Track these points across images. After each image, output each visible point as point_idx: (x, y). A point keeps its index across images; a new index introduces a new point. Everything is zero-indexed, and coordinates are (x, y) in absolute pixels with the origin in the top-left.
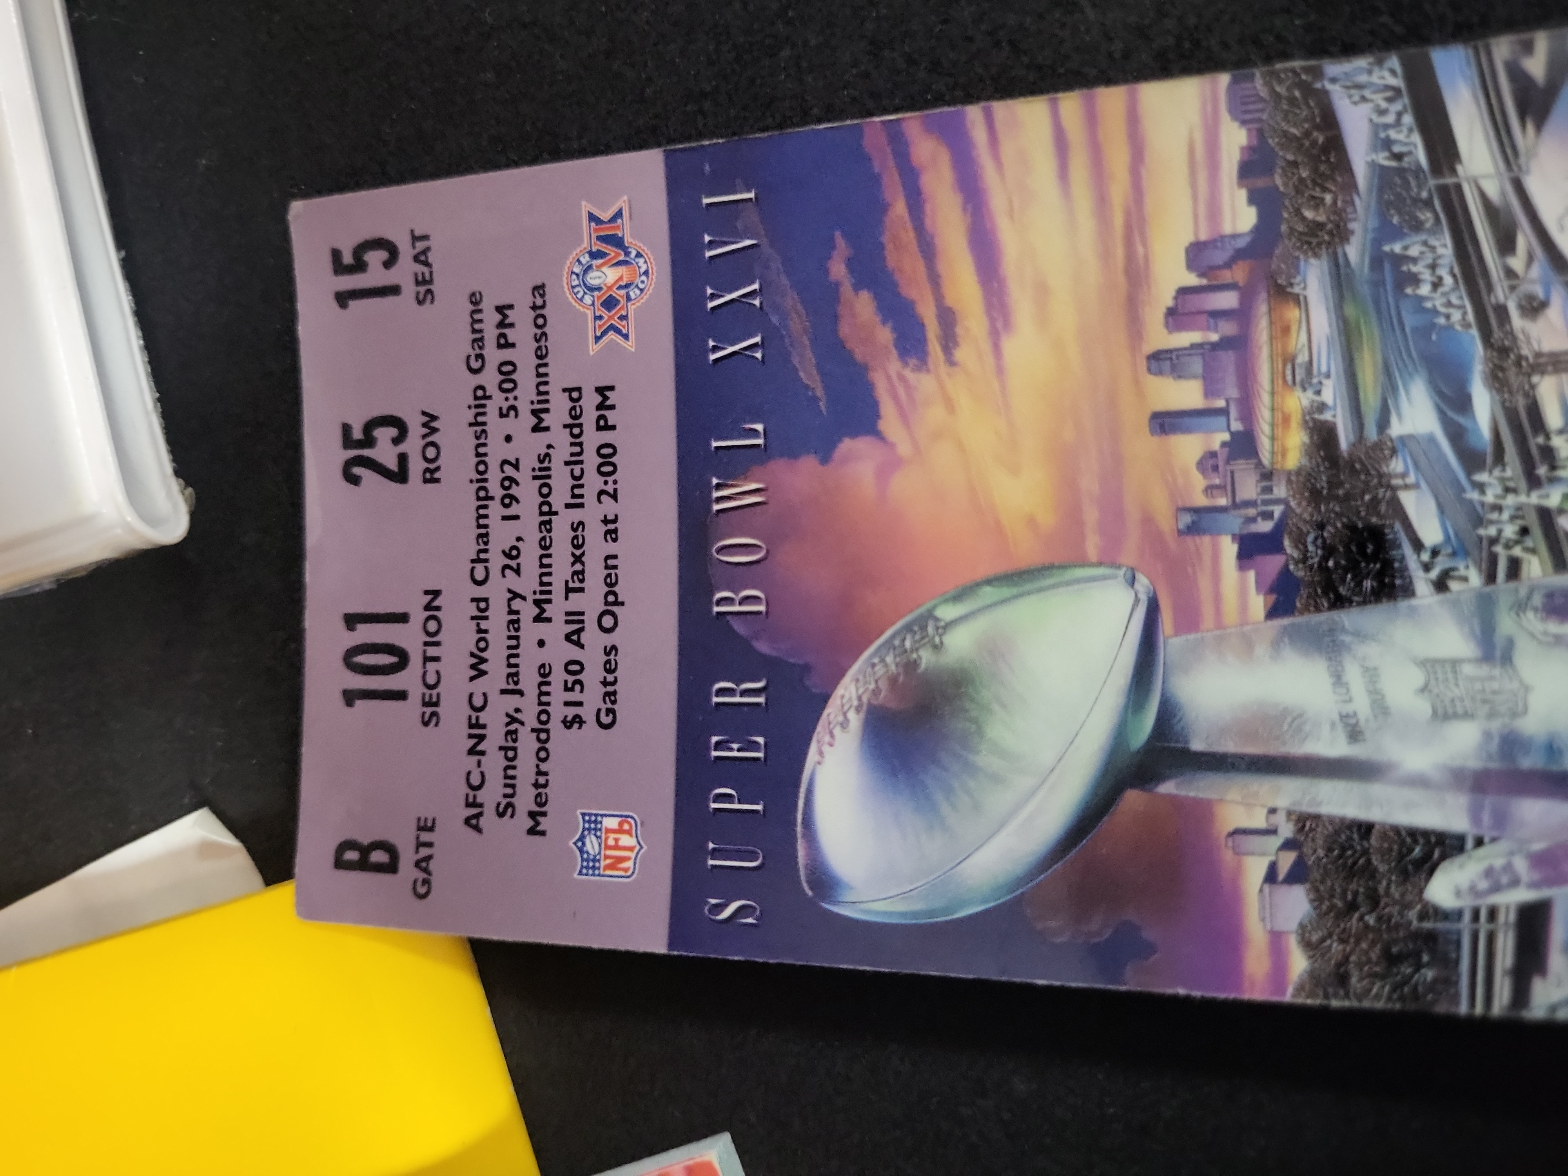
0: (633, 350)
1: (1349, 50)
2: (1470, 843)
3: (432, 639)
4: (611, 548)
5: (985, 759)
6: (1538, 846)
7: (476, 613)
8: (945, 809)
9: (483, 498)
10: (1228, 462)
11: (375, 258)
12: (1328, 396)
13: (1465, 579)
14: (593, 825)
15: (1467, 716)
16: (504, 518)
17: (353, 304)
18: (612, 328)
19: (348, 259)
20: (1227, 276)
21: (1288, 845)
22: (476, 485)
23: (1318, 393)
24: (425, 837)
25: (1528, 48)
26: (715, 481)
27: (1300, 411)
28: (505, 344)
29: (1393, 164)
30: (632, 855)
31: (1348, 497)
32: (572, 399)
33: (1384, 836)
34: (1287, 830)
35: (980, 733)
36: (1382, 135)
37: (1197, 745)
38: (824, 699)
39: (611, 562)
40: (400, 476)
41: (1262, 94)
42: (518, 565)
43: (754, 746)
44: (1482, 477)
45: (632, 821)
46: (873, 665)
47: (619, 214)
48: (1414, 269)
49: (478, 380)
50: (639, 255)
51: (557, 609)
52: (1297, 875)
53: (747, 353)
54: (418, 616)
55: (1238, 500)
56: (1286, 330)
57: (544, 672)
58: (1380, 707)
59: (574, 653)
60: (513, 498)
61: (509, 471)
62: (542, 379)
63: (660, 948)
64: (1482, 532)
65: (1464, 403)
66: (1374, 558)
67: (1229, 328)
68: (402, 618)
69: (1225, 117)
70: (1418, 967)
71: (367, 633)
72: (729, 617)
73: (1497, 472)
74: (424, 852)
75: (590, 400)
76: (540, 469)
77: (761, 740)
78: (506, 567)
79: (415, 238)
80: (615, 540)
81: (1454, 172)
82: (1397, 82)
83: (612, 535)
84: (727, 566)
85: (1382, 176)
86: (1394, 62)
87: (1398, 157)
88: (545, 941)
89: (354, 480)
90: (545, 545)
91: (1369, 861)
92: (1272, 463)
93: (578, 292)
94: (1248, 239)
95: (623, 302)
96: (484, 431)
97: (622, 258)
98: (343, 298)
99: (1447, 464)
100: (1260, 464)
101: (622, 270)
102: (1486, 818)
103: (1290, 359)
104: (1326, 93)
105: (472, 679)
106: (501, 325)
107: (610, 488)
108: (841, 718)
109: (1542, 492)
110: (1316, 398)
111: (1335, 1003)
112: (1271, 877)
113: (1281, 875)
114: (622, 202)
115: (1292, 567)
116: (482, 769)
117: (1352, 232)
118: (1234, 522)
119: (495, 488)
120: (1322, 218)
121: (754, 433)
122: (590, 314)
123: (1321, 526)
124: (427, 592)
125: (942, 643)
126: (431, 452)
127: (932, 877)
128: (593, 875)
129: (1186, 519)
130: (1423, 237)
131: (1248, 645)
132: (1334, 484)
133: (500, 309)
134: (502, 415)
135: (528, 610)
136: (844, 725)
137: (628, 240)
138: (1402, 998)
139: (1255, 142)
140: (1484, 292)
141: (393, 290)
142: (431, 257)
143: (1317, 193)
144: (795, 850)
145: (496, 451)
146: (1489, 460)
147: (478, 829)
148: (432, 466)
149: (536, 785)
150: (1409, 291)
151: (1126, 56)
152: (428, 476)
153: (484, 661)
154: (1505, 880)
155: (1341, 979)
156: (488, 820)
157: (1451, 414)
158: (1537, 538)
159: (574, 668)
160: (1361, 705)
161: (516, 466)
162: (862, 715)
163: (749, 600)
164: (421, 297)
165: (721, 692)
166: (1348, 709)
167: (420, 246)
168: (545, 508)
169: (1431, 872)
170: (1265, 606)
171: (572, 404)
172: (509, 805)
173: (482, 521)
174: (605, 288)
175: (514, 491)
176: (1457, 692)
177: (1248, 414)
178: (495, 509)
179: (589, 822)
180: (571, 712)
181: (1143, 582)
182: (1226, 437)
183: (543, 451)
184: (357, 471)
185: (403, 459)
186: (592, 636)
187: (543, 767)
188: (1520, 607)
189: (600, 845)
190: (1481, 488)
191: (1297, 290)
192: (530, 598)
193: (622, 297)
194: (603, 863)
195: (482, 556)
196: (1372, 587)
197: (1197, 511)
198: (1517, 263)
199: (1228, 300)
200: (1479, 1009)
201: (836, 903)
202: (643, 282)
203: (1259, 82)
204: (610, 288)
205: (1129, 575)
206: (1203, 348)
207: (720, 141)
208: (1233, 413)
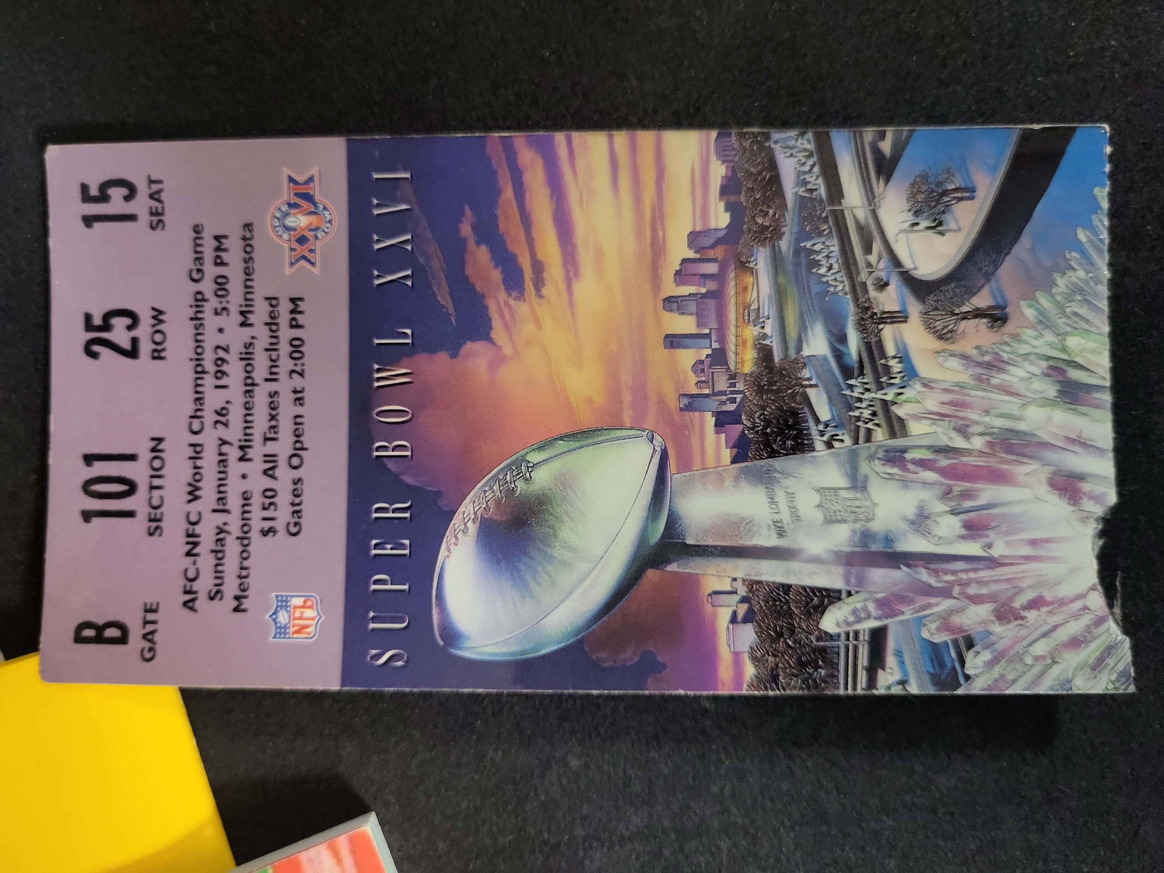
0: (319, 274)
1: (785, 125)
2: (844, 595)
3: (156, 473)
4: (299, 410)
5: (559, 552)
6: (880, 596)
7: (194, 455)
8: (532, 584)
9: (200, 372)
10: (710, 368)
11: (117, 193)
12: (768, 330)
13: (842, 441)
14: (283, 604)
15: (844, 521)
16: (217, 387)
17: (97, 225)
18: (304, 257)
19: (94, 191)
20: (711, 254)
21: (744, 600)
22: (195, 363)
23: (763, 327)
24: (150, 617)
25: (882, 136)
26: (376, 366)
27: (752, 338)
28: (219, 263)
29: (807, 195)
30: (314, 622)
31: (778, 391)
32: (272, 306)
33: (798, 593)
34: (742, 591)
35: (555, 536)
36: (802, 178)
37: (690, 541)
38: (452, 513)
39: (299, 420)
40: (132, 353)
41: (735, 146)
42: (228, 420)
43: (402, 546)
44: (852, 382)
45: (314, 599)
46: (485, 491)
47: (311, 179)
48: (818, 258)
49: (198, 287)
50: (325, 208)
51: (257, 451)
52: (748, 618)
53: (402, 281)
54: (145, 456)
55: (715, 391)
56: (745, 289)
57: (246, 497)
58: (796, 517)
59: (269, 483)
60: (224, 373)
61: (221, 354)
62: (248, 289)
63: (335, 686)
64: (851, 414)
65: (843, 339)
66: (791, 428)
67: (712, 285)
68: (132, 457)
69: (713, 157)
70: (817, 668)
71: (101, 469)
72: (385, 459)
73: (860, 380)
74: (149, 628)
75: (284, 308)
76: (247, 353)
77: (407, 542)
78: (217, 422)
79: (151, 182)
80: (301, 405)
81: (840, 204)
82: (811, 147)
83: (299, 401)
84: (386, 425)
85: (802, 202)
86: (810, 135)
87: (811, 191)
88: (248, 686)
89: (94, 355)
90: (248, 407)
91: (790, 608)
92: (736, 369)
93: (279, 230)
94: (724, 232)
95: (312, 240)
96: (201, 325)
97: (313, 209)
98: (89, 221)
99: (833, 374)
100: (729, 369)
101: (312, 218)
102: (853, 580)
103: (747, 307)
104: (770, 150)
105: (190, 501)
106: (218, 249)
107: (298, 369)
108: (462, 527)
109: (883, 392)
110: (761, 331)
111: (771, 693)
112: (734, 620)
113: (739, 619)
114: (314, 171)
115: (746, 432)
116: (197, 566)
117: (784, 233)
118: (713, 404)
119: (209, 365)
120: (767, 224)
121: (405, 335)
122: (286, 246)
123: (763, 408)
124: (153, 439)
125: (531, 477)
126: (158, 337)
127: (524, 629)
128: (284, 638)
129: (685, 401)
130: (823, 240)
131: (720, 479)
132: (771, 383)
133: (217, 238)
134: (217, 313)
135: (234, 453)
136: (465, 531)
137: (318, 197)
138: (809, 688)
139: (730, 174)
140: (854, 275)
141: (131, 218)
142: (163, 196)
143: (765, 208)
144: (430, 616)
145: (210, 339)
146: (856, 372)
147: (192, 609)
148: (159, 348)
149: (240, 577)
150: (814, 270)
151: (655, 111)
152: (156, 354)
153: (197, 489)
154: (863, 615)
155: (774, 678)
156: (202, 602)
157: (836, 344)
158: (880, 419)
159: (269, 494)
160: (785, 515)
161: (226, 350)
162: (477, 524)
163: (400, 448)
164: (154, 225)
165: (378, 510)
166: (777, 517)
167: (155, 187)
168: (249, 381)
169: (823, 613)
170: (731, 456)
171: (271, 309)
172: (217, 592)
173: (199, 389)
174: (299, 230)
175: (225, 368)
176: (838, 507)
177: (722, 339)
178: (209, 381)
179: (282, 601)
180: (267, 525)
181: (658, 438)
182: (709, 352)
183: (249, 340)
184: (96, 348)
185: (135, 341)
186: (283, 471)
187: (246, 564)
188: (872, 457)
189: (290, 617)
190: (851, 387)
191: (751, 265)
192: (237, 444)
193: (312, 237)
194: (292, 630)
195: (199, 413)
196: (791, 445)
197: (692, 396)
198: (873, 258)
199: (711, 268)
200: (850, 691)
201: (459, 649)
202: (327, 228)
203: (733, 138)
204: (303, 230)
205: (650, 434)
206: (696, 297)
207: (388, 137)
208: (714, 338)
